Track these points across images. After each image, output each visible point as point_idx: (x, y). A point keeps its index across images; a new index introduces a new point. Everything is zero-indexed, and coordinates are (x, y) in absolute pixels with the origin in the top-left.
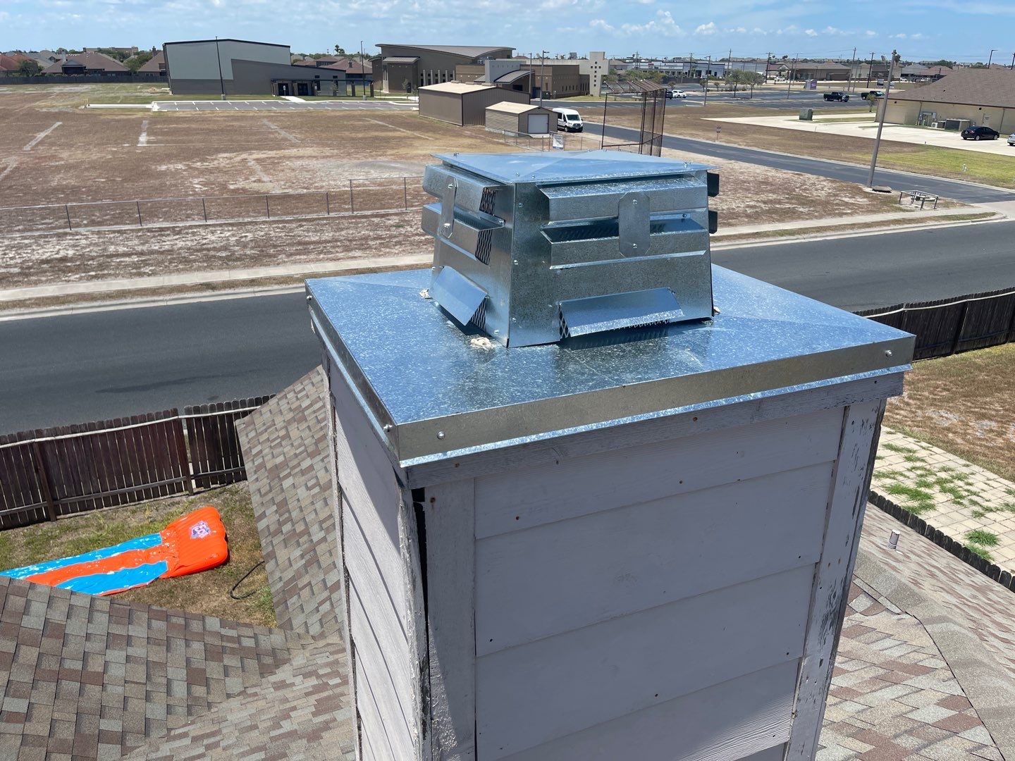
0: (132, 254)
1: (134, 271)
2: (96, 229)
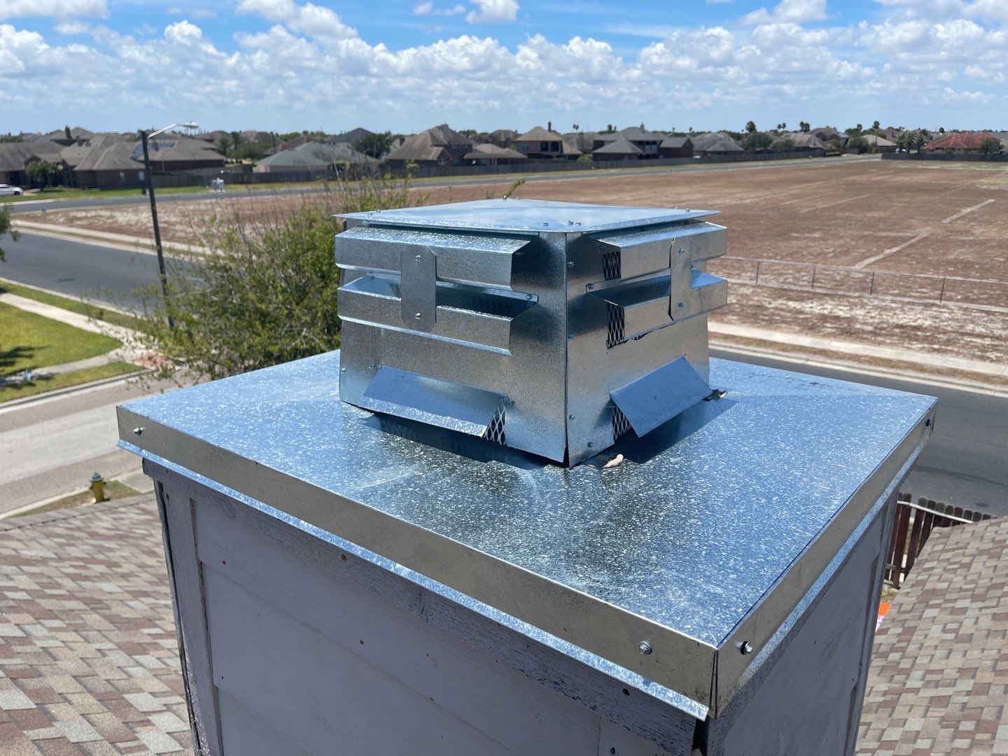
0: (988, 336)
1: (979, 353)
2: (965, 305)
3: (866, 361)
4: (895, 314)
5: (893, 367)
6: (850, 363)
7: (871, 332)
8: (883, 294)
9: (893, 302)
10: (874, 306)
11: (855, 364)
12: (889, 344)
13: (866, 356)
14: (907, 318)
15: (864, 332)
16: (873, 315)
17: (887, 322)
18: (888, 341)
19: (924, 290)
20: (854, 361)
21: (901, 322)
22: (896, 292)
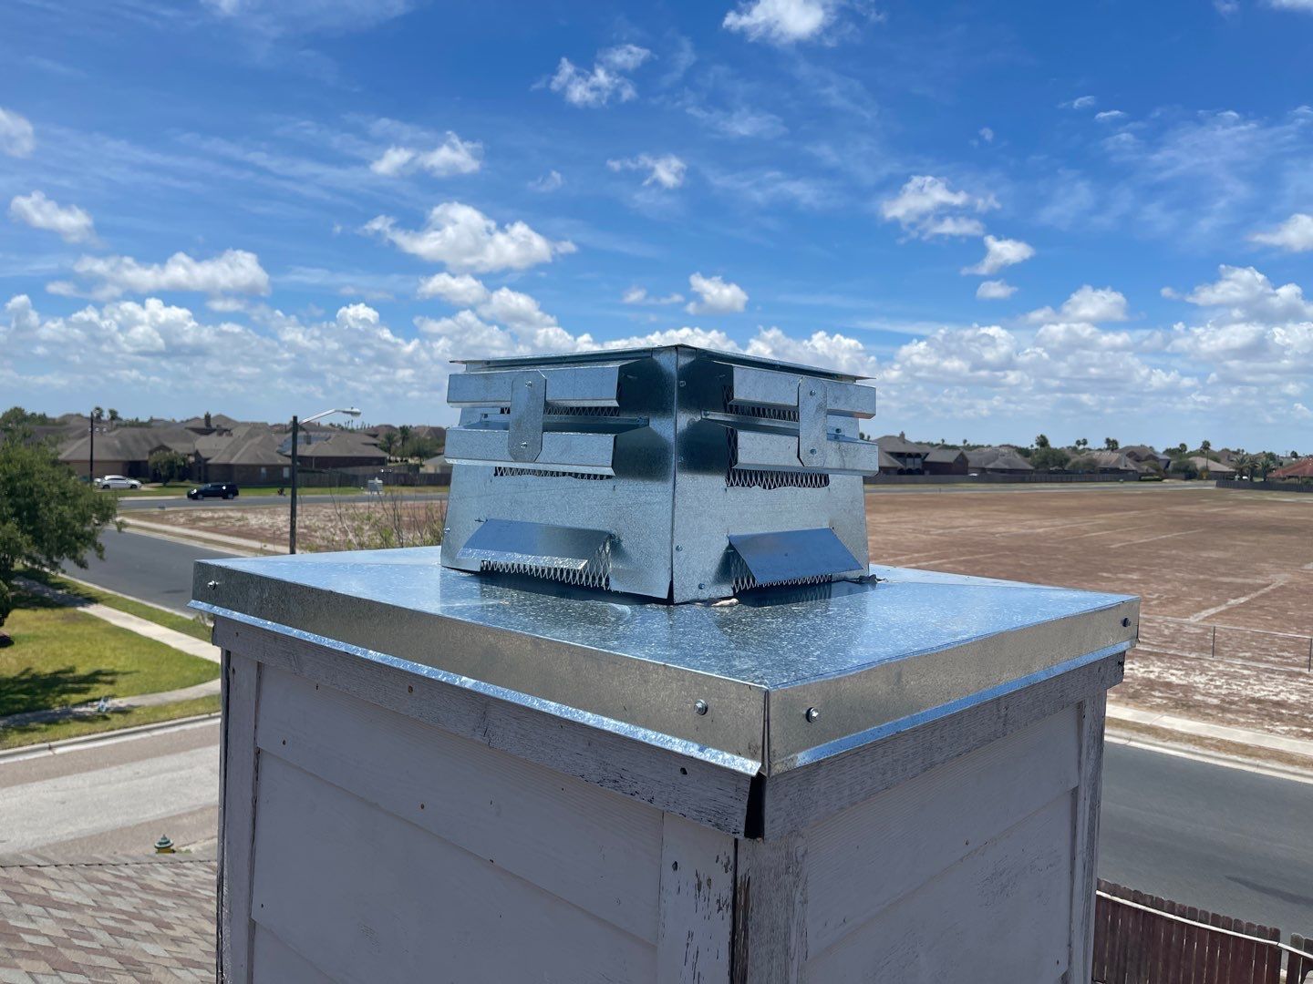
3: (1212, 745)
4: (1249, 683)
5: (1250, 755)
6: (1191, 747)
7: (1216, 706)
8: (1231, 656)
9: (1246, 667)
10: (1219, 671)
11: (1198, 749)
12: (1244, 723)
13: (1212, 739)
14: (1267, 690)
15: (1208, 706)
16: (1218, 683)
17: (1238, 695)
18: (1242, 720)
19: (1286, 654)
20: (1195, 744)
21: (1257, 695)
22: (1248, 654)
